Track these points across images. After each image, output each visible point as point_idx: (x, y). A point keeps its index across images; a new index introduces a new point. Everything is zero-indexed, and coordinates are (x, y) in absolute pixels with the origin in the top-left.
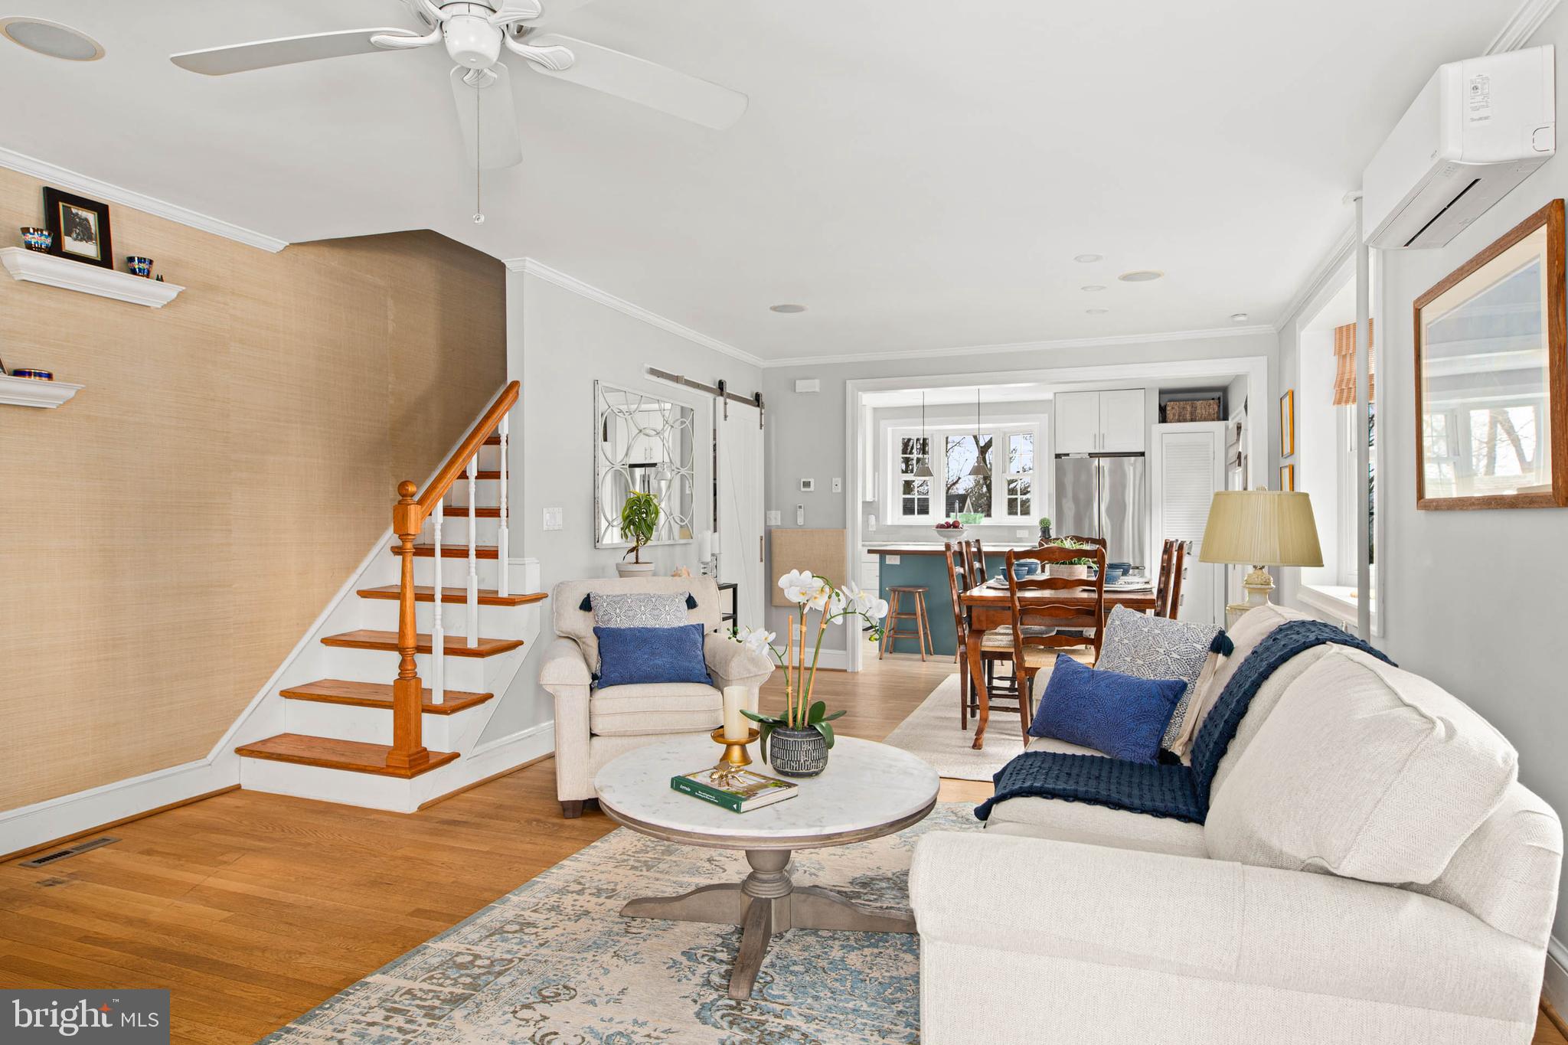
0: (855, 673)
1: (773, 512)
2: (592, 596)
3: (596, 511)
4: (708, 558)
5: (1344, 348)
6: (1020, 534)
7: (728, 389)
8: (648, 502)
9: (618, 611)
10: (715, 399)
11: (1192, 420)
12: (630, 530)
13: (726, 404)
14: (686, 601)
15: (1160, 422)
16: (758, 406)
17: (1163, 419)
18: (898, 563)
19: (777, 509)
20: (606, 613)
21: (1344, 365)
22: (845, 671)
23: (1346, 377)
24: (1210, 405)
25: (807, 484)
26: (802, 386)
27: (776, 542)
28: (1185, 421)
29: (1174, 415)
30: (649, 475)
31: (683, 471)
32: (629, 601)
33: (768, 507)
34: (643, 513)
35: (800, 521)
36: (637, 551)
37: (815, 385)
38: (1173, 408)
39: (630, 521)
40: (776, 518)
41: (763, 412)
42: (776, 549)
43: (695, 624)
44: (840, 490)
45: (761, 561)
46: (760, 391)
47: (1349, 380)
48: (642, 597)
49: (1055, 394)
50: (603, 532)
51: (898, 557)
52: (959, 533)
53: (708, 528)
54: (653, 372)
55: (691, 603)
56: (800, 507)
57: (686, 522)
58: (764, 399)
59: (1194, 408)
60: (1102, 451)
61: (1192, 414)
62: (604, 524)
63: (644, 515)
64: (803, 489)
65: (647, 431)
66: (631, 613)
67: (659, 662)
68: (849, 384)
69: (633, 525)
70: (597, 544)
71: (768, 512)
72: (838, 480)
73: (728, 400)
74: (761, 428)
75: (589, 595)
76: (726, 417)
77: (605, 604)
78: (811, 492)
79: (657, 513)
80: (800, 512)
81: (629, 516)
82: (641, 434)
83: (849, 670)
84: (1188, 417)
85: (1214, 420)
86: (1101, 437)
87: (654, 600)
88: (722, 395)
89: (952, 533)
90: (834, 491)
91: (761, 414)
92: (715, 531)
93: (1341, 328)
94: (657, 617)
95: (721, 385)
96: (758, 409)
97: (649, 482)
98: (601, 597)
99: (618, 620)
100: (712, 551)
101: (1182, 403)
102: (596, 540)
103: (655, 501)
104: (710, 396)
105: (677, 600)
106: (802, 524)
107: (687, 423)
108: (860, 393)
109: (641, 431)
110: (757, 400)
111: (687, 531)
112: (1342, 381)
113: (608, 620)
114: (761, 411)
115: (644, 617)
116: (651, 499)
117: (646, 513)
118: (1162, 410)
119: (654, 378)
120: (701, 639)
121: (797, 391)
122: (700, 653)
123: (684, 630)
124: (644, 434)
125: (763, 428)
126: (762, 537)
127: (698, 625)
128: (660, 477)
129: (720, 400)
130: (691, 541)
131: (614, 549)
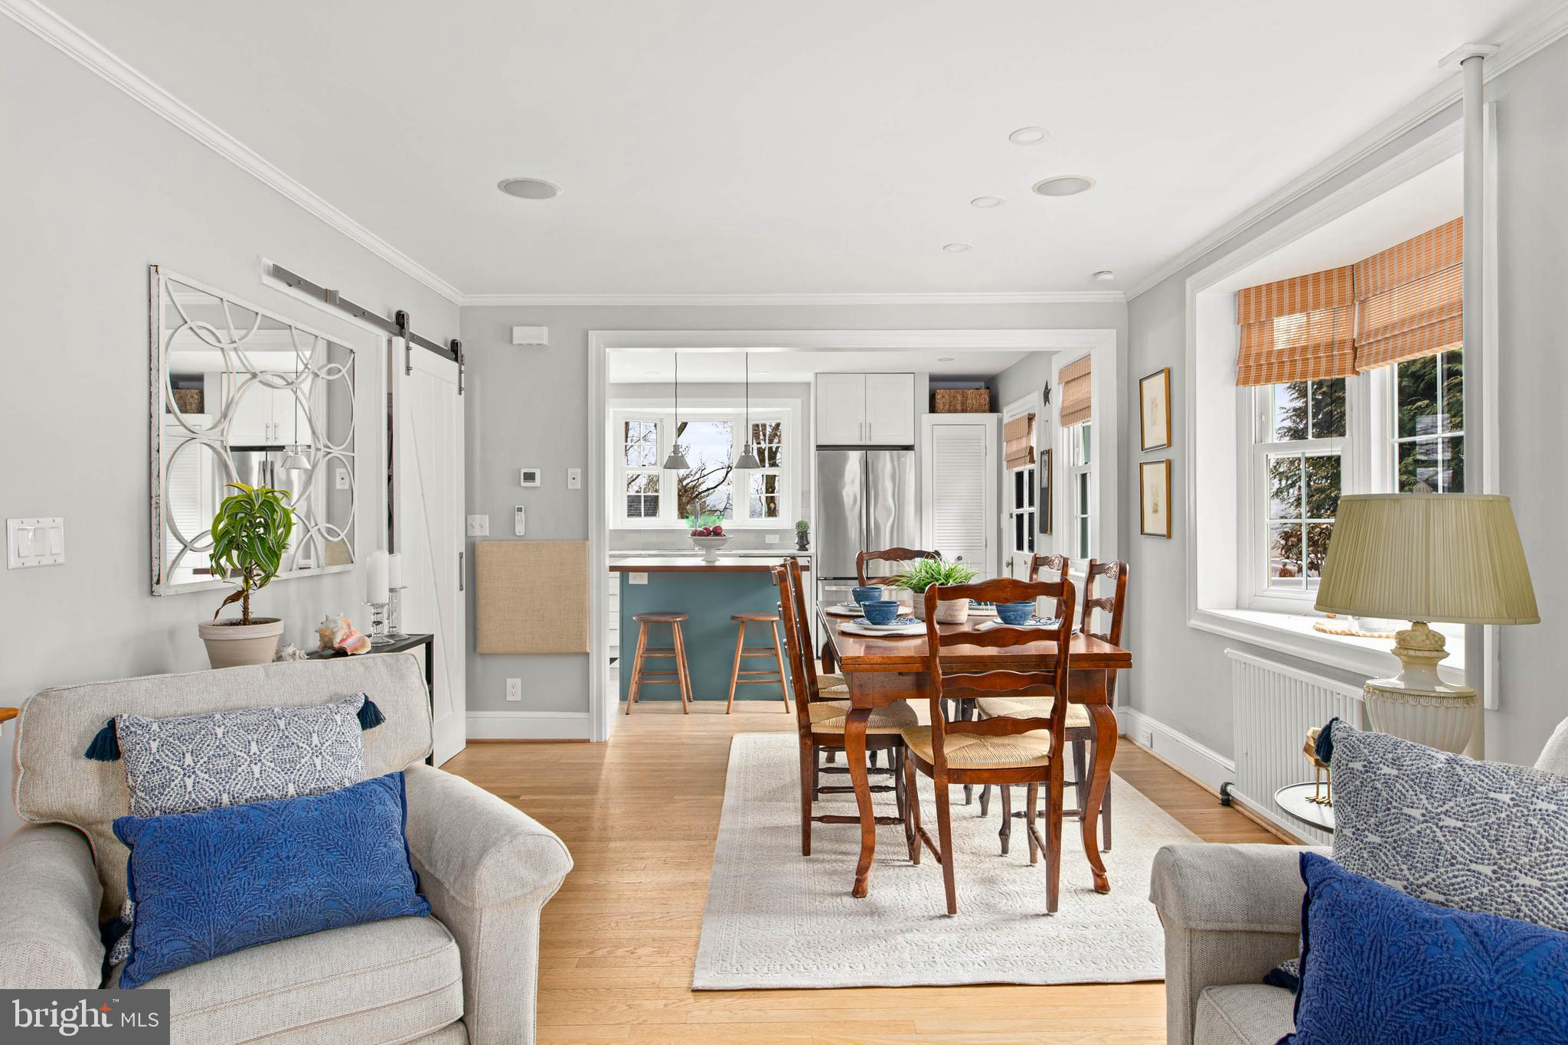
0: (602, 744)
1: (477, 517)
2: (120, 725)
3: (154, 521)
4: (384, 597)
5: (1253, 315)
6: (770, 539)
7: (413, 326)
8: (269, 505)
9: (189, 760)
10: (390, 342)
11: (963, 411)
12: (229, 559)
13: (408, 349)
14: (358, 715)
15: (930, 412)
16: (456, 360)
17: (933, 409)
18: (645, 582)
19: (483, 513)
20: (156, 767)
21: (1249, 338)
22: (587, 741)
23: (1254, 351)
24: (981, 395)
25: (530, 477)
26: (520, 335)
27: (483, 561)
28: (956, 411)
29: (944, 404)
30: (272, 462)
31: (336, 451)
32: (220, 732)
33: (469, 510)
34: (260, 525)
35: (520, 530)
36: (246, 599)
37: (541, 335)
38: (943, 397)
39: (231, 542)
40: (482, 526)
41: (463, 369)
42: (483, 570)
43: (380, 775)
44: (579, 486)
45: (461, 589)
46: (458, 338)
47: (1259, 355)
48: (253, 718)
49: (816, 374)
50: (169, 564)
51: (646, 575)
52: (722, 542)
53: (379, 548)
54: (278, 273)
55: (369, 716)
56: (520, 510)
57: (343, 535)
58: (464, 350)
59: (965, 397)
60: (869, 443)
61: (963, 404)
62: (173, 547)
63: (261, 530)
64: (523, 484)
65: (269, 378)
66: (223, 764)
67: (297, 890)
68: (593, 336)
69: (237, 548)
70: (155, 587)
71: (469, 517)
72: (577, 472)
73: (412, 344)
74: (460, 394)
75: (112, 724)
76: (408, 369)
77: (154, 746)
78: (536, 487)
79: (288, 526)
80: (520, 517)
81: (226, 532)
82: (255, 383)
83: (594, 739)
84: (959, 407)
85: (984, 412)
86: (866, 427)
87: (282, 724)
88: (402, 335)
89: (715, 542)
90: (570, 487)
91: (461, 372)
92: (391, 550)
93: (1248, 290)
94: (288, 766)
95: (401, 319)
96: (455, 365)
97: (272, 471)
98: (146, 727)
99: (189, 782)
100: (390, 584)
101: (952, 391)
102: (153, 581)
103: (283, 503)
104: (383, 335)
105: (338, 718)
106: (522, 534)
107: (344, 371)
108: (607, 350)
109: (254, 375)
110: (454, 351)
111: (342, 554)
112: (1248, 356)
113: (163, 786)
114: (460, 368)
115: (256, 769)
116: (275, 498)
117: (266, 526)
118: (932, 397)
119: (282, 286)
120: (399, 811)
121: (515, 342)
122: (398, 845)
123: (358, 793)
124: (261, 382)
125: (463, 392)
126: (461, 554)
127: (391, 776)
128: (290, 465)
129: (399, 342)
130: (349, 567)
131: (197, 594)
